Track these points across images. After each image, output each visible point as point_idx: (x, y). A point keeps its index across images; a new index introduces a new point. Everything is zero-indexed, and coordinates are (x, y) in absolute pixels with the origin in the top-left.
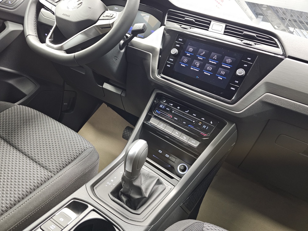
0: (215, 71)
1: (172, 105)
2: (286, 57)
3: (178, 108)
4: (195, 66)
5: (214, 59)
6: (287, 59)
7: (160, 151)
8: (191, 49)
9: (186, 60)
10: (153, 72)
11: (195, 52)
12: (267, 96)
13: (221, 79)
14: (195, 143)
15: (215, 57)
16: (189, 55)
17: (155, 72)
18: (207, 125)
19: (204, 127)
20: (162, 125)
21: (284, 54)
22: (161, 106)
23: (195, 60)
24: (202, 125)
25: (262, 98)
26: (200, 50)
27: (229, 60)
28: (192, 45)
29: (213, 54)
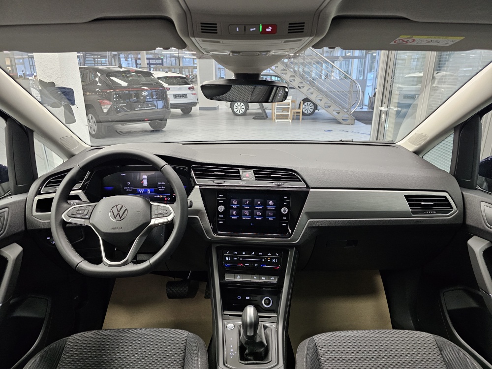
0: (264, 214)
1: (236, 253)
2: (310, 189)
3: (244, 253)
4: (246, 215)
5: (259, 205)
6: (311, 190)
7: (239, 297)
8: (235, 202)
9: (235, 213)
10: (208, 232)
11: (240, 203)
12: (310, 221)
13: (272, 219)
14: (273, 280)
15: (259, 203)
16: (236, 207)
17: (210, 233)
18: (275, 258)
19: (274, 261)
20: (239, 276)
21: (308, 187)
22: (227, 259)
23: (243, 211)
24: (271, 260)
25: (308, 225)
26: (244, 200)
27: (271, 203)
28: (234, 198)
29: (256, 200)
